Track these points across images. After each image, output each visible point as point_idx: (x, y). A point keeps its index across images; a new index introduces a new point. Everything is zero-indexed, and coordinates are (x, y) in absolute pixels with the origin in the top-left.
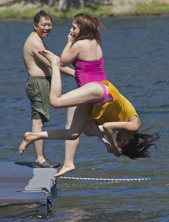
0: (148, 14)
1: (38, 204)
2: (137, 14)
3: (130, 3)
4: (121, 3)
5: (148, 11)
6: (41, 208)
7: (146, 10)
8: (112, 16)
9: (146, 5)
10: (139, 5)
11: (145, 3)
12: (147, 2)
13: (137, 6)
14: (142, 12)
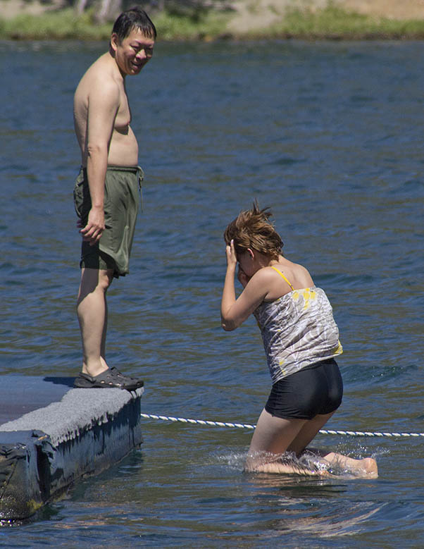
0: (315, 37)
1: (6, 455)
2: (288, 37)
3: (273, 9)
4: (252, 9)
5: (316, 30)
6: (15, 466)
7: (310, 27)
8: (227, 37)
9: (312, 16)
10: (295, 14)
11: (308, 10)
12: (314, 9)
13: (288, 16)
14: (302, 31)
